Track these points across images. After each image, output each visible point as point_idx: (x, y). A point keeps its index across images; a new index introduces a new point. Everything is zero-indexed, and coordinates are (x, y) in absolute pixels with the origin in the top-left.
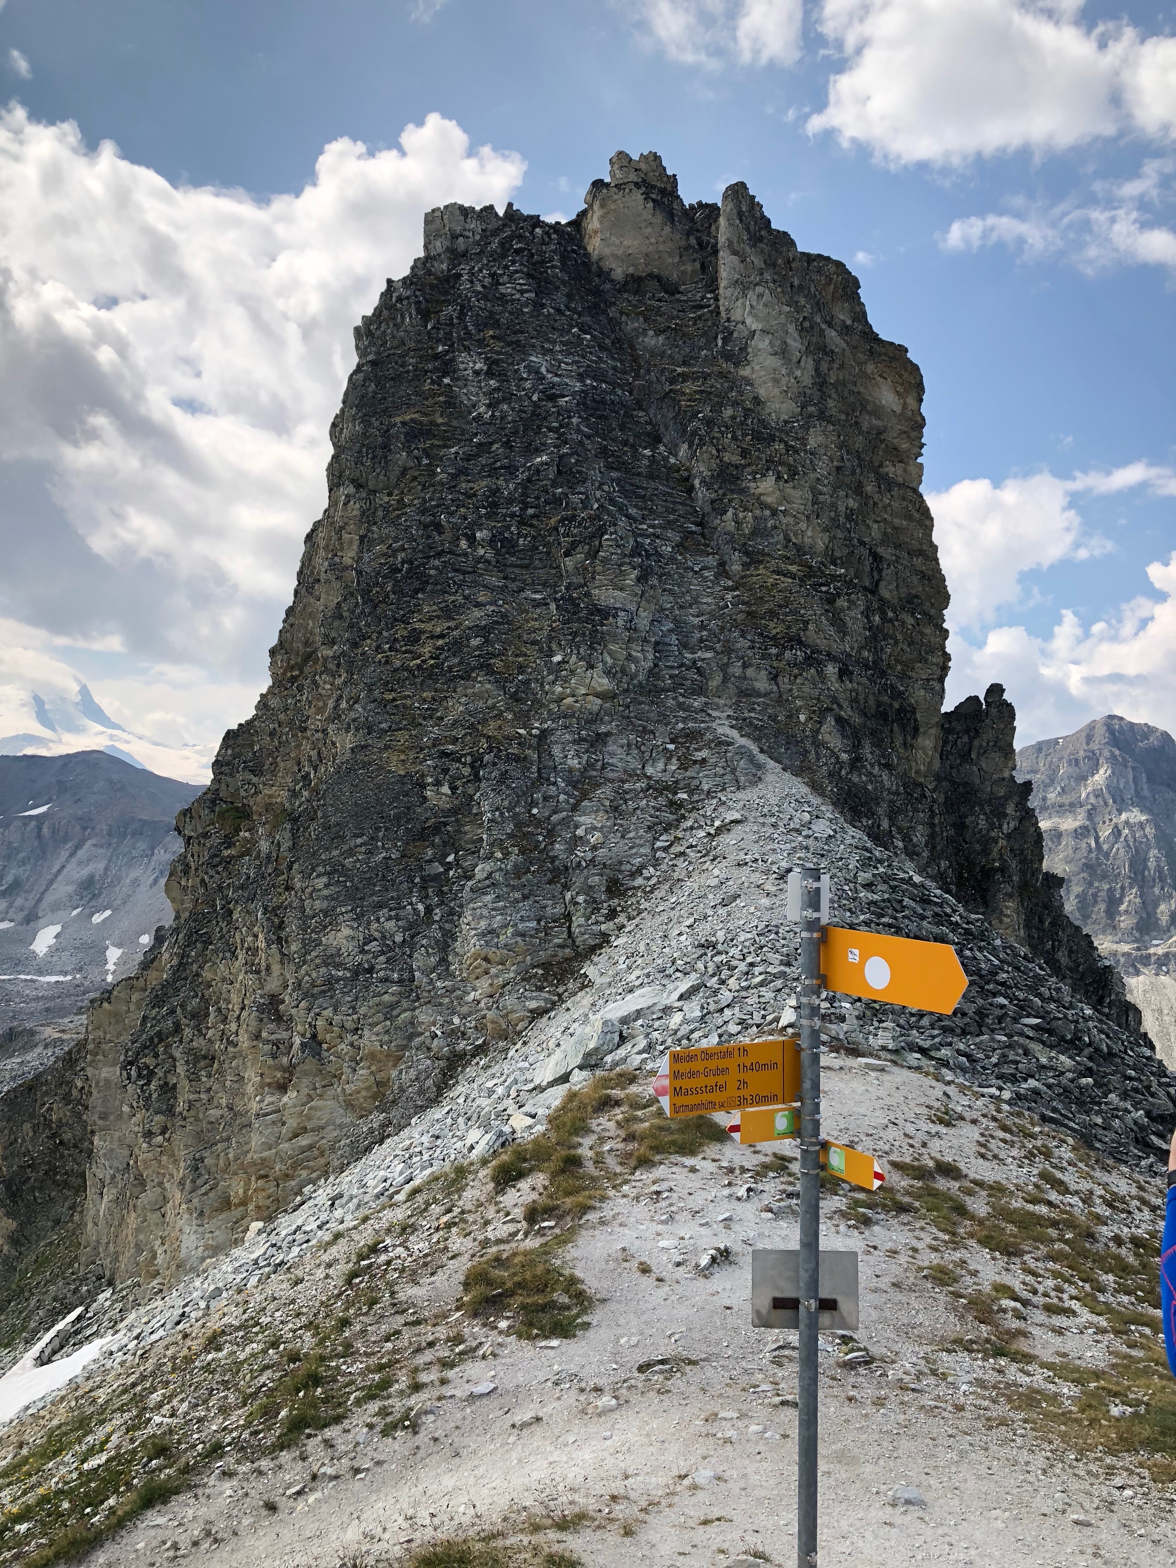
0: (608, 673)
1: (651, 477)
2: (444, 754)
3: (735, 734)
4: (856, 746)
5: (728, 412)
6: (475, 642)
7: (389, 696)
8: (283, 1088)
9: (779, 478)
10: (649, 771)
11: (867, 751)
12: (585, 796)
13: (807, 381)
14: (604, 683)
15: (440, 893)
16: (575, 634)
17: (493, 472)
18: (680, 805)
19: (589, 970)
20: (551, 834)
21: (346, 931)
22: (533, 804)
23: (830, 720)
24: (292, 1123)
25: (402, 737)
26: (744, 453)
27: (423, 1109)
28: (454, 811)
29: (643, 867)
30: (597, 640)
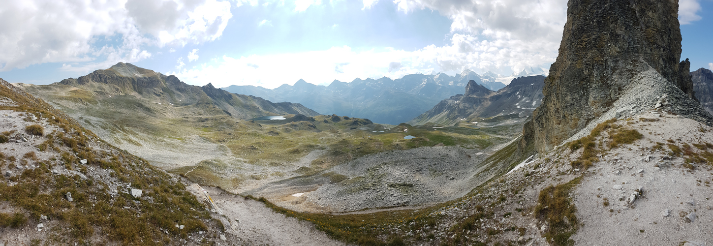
0: (619, 48)
1: (628, 10)
2: (587, 64)
3: (644, 61)
4: (666, 64)
6: (593, 42)
7: (577, 53)
8: (559, 124)
9: (652, 12)
10: (627, 67)
11: (667, 65)
12: (614, 72)
14: (618, 50)
15: (586, 90)
16: (613, 40)
17: (597, 8)
19: (614, 104)
20: (607, 79)
21: (569, 97)
22: (604, 73)
23: (661, 59)
24: (561, 130)
25: (579, 61)
26: (646, 7)
27: (583, 128)
28: (589, 75)
29: (626, 85)
30: (617, 41)
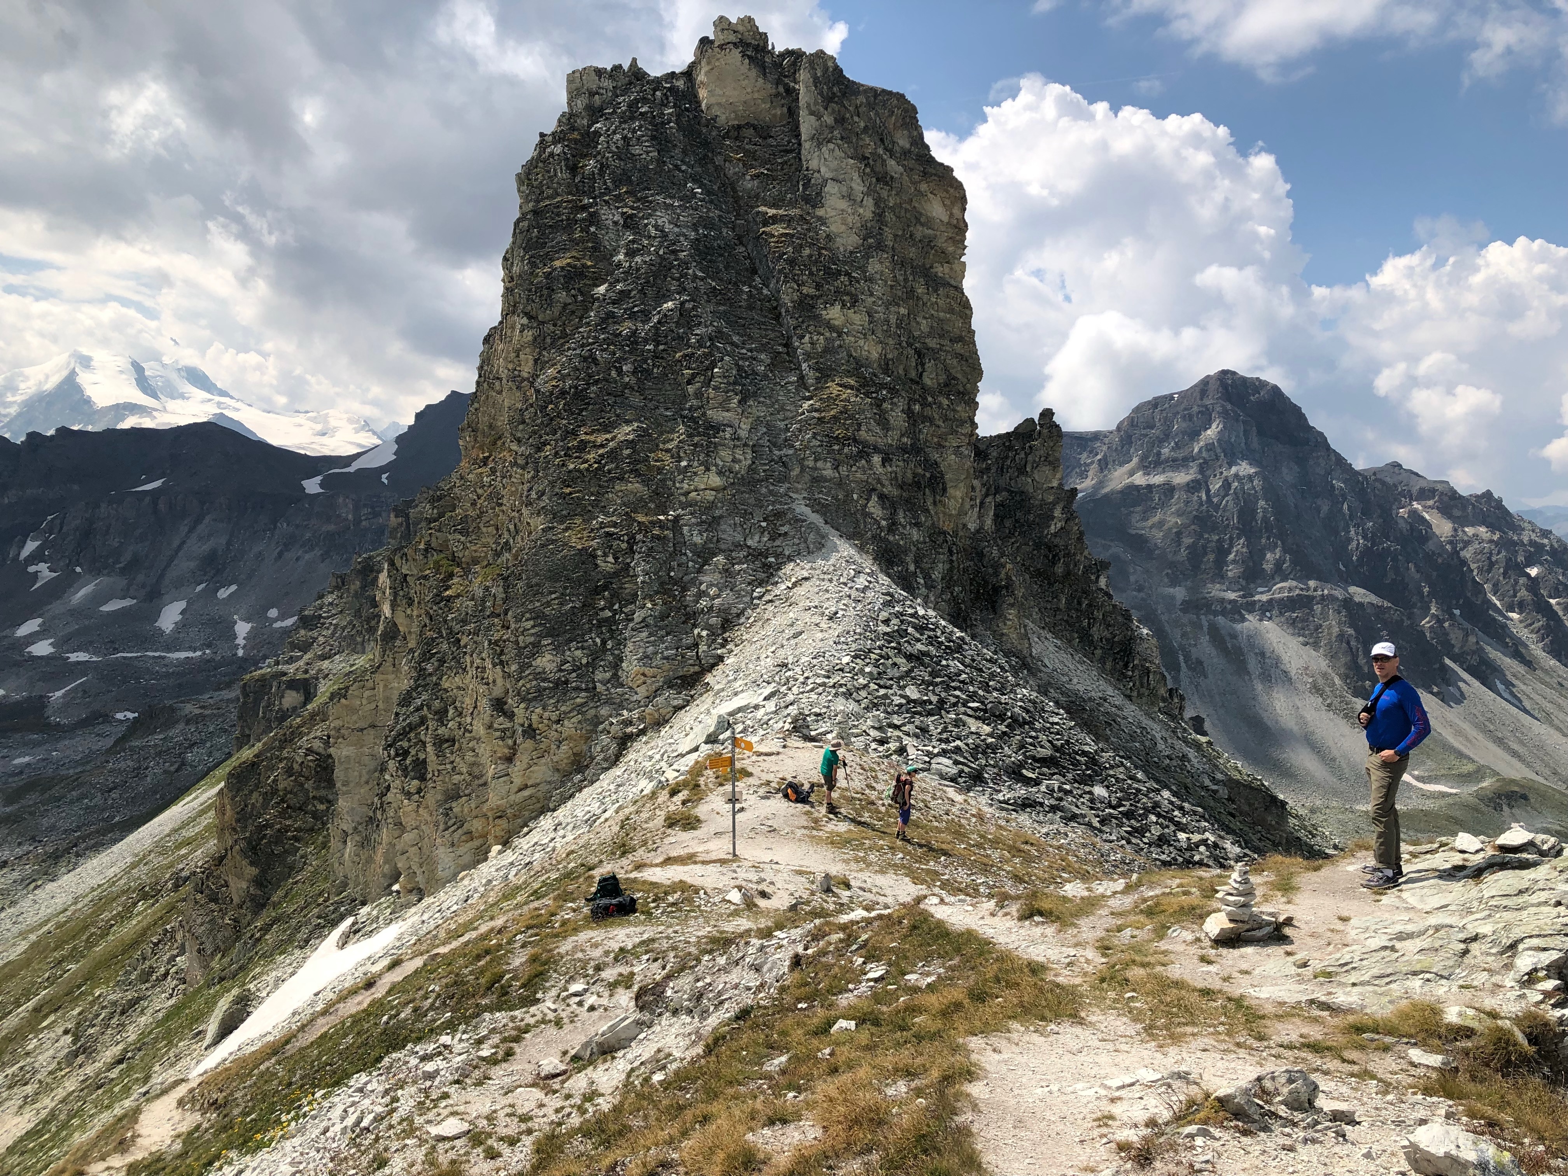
0: (720, 473)
2: (608, 534)
3: (808, 512)
4: (893, 513)
5: (807, 251)
7: (567, 491)
8: (510, 760)
9: (844, 305)
10: (749, 542)
11: (901, 516)
12: (706, 562)
13: (869, 216)
14: (717, 481)
15: (611, 632)
16: (696, 444)
18: (770, 566)
19: (711, 679)
20: (684, 590)
21: (549, 658)
22: (671, 569)
23: (875, 498)
24: (518, 782)
25: (578, 521)
26: (819, 287)
27: (608, 769)
28: (616, 574)
29: (744, 611)
30: (710, 450)
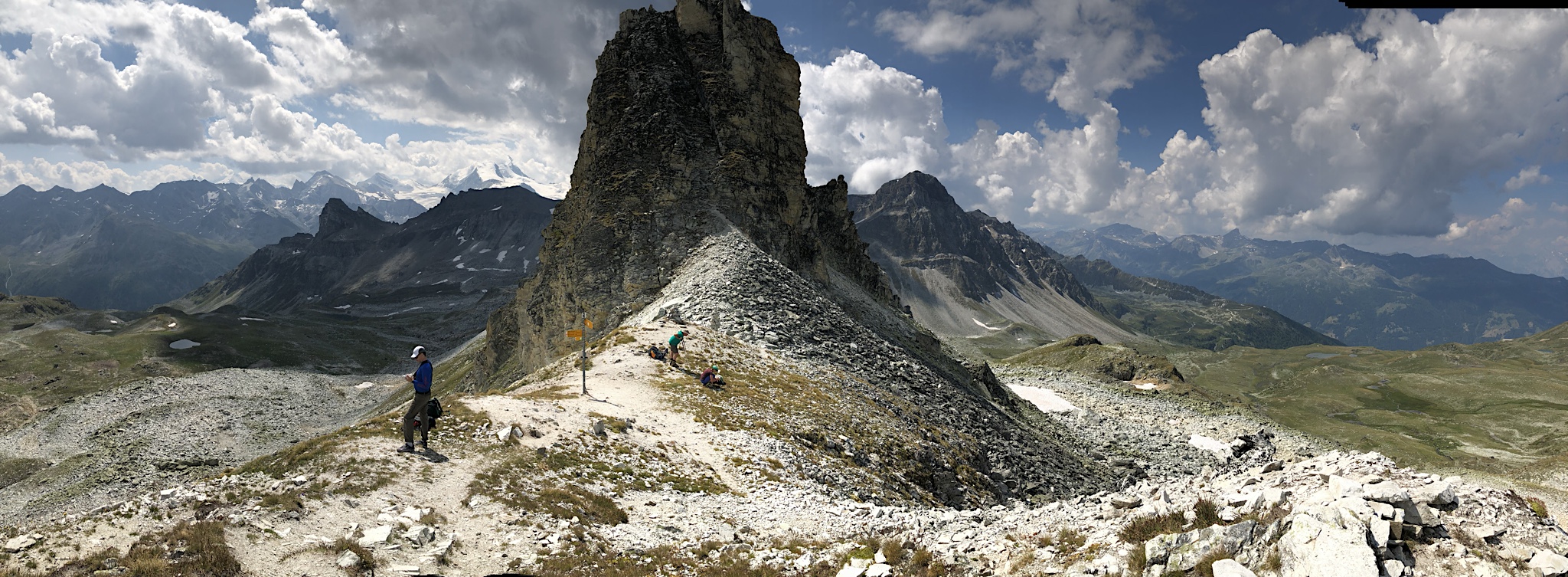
0: (675, 193)
1: (695, 117)
2: (621, 221)
3: (718, 212)
4: (760, 215)
5: (723, 90)
7: (604, 200)
9: (740, 115)
10: (687, 226)
11: (765, 215)
12: (665, 235)
13: (753, 75)
14: (673, 197)
15: (619, 265)
16: (664, 179)
17: (639, 120)
18: (697, 238)
19: (663, 291)
20: (655, 248)
21: (590, 276)
22: (649, 238)
23: (751, 206)
25: (608, 214)
26: (728, 106)
28: (623, 239)
29: (683, 258)
30: (671, 182)
